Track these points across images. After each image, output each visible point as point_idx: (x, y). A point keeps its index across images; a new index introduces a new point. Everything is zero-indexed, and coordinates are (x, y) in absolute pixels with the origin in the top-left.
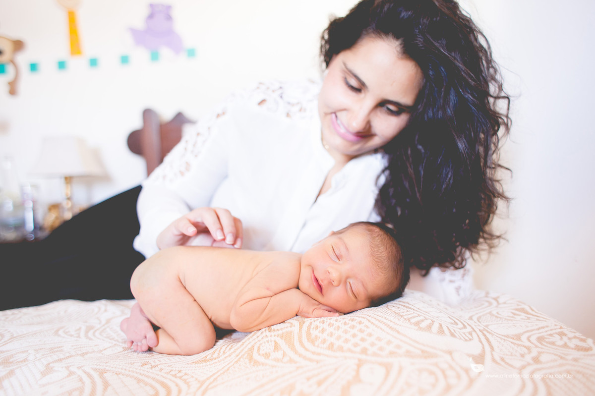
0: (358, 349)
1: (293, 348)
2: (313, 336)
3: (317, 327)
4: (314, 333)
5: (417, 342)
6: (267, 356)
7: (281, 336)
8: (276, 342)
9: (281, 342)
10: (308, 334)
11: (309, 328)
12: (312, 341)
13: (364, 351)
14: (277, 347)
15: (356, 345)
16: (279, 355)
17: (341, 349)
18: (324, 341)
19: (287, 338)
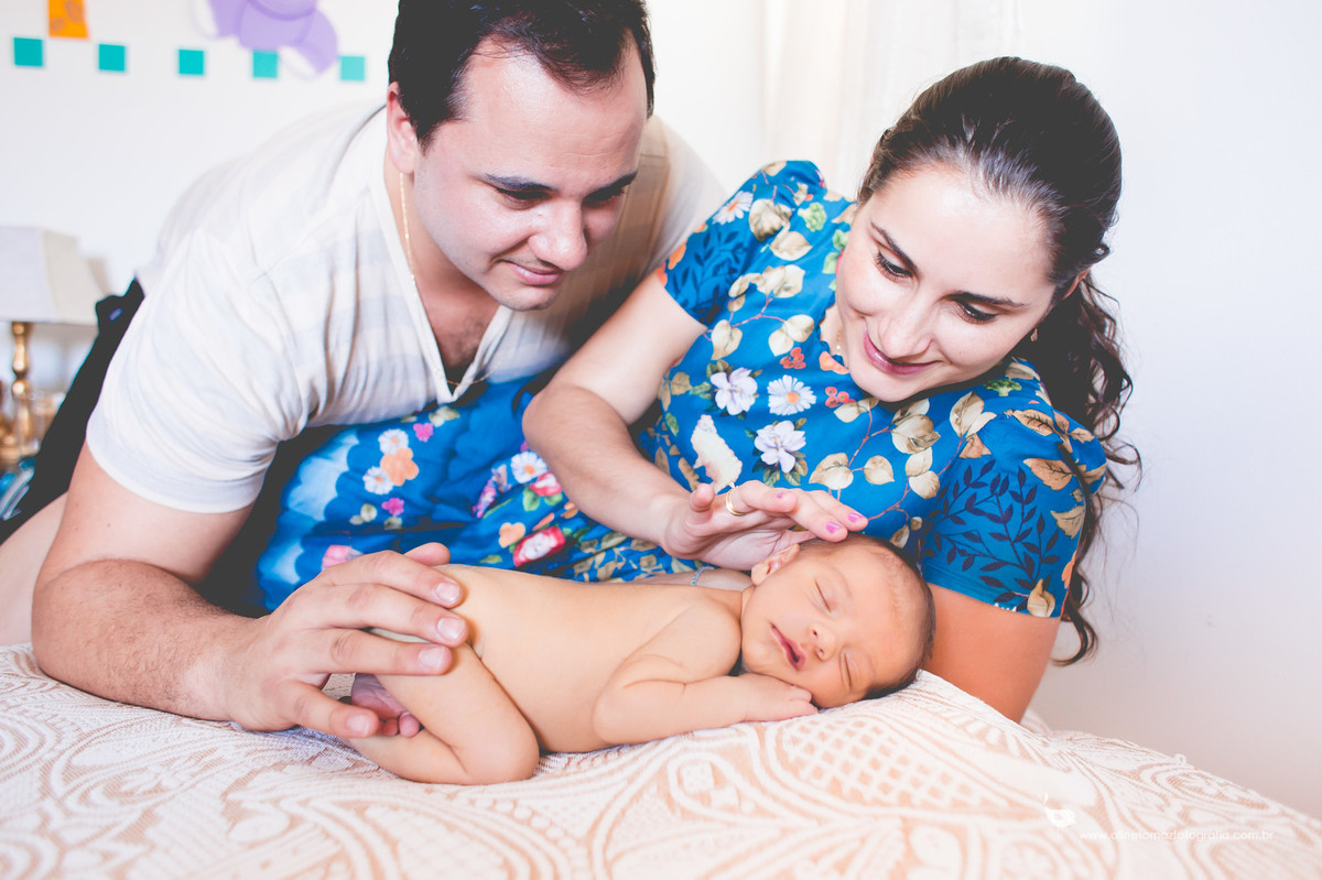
0: (892, 797)
1: (753, 781)
2: (792, 759)
3: (795, 741)
4: (794, 752)
5: (993, 779)
6: (704, 798)
7: (723, 753)
8: (714, 768)
9: (726, 768)
10: (782, 756)
11: (779, 741)
12: (794, 769)
13: (905, 799)
14: (719, 779)
15: (885, 789)
16: (726, 796)
17: (857, 797)
18: (818, 773)
19: (737, 756)
